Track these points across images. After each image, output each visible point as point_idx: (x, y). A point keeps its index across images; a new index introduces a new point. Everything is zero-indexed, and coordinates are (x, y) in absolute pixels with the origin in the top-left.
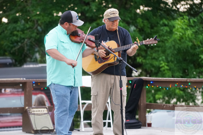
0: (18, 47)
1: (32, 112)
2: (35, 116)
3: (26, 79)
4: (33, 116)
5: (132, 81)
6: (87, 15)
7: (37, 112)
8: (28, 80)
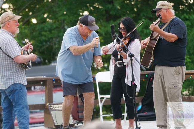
0: (47, 46)
1: (52, 108)
2: (56, 111)
3: (46, 77)
4: (54, 112)
5: (148, 75)
6: (111, 13)
7: (58, 108)
8: (48, 77)
